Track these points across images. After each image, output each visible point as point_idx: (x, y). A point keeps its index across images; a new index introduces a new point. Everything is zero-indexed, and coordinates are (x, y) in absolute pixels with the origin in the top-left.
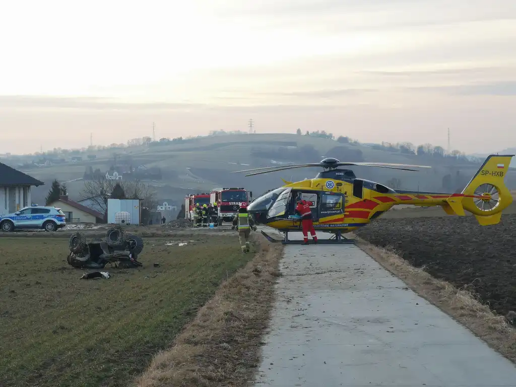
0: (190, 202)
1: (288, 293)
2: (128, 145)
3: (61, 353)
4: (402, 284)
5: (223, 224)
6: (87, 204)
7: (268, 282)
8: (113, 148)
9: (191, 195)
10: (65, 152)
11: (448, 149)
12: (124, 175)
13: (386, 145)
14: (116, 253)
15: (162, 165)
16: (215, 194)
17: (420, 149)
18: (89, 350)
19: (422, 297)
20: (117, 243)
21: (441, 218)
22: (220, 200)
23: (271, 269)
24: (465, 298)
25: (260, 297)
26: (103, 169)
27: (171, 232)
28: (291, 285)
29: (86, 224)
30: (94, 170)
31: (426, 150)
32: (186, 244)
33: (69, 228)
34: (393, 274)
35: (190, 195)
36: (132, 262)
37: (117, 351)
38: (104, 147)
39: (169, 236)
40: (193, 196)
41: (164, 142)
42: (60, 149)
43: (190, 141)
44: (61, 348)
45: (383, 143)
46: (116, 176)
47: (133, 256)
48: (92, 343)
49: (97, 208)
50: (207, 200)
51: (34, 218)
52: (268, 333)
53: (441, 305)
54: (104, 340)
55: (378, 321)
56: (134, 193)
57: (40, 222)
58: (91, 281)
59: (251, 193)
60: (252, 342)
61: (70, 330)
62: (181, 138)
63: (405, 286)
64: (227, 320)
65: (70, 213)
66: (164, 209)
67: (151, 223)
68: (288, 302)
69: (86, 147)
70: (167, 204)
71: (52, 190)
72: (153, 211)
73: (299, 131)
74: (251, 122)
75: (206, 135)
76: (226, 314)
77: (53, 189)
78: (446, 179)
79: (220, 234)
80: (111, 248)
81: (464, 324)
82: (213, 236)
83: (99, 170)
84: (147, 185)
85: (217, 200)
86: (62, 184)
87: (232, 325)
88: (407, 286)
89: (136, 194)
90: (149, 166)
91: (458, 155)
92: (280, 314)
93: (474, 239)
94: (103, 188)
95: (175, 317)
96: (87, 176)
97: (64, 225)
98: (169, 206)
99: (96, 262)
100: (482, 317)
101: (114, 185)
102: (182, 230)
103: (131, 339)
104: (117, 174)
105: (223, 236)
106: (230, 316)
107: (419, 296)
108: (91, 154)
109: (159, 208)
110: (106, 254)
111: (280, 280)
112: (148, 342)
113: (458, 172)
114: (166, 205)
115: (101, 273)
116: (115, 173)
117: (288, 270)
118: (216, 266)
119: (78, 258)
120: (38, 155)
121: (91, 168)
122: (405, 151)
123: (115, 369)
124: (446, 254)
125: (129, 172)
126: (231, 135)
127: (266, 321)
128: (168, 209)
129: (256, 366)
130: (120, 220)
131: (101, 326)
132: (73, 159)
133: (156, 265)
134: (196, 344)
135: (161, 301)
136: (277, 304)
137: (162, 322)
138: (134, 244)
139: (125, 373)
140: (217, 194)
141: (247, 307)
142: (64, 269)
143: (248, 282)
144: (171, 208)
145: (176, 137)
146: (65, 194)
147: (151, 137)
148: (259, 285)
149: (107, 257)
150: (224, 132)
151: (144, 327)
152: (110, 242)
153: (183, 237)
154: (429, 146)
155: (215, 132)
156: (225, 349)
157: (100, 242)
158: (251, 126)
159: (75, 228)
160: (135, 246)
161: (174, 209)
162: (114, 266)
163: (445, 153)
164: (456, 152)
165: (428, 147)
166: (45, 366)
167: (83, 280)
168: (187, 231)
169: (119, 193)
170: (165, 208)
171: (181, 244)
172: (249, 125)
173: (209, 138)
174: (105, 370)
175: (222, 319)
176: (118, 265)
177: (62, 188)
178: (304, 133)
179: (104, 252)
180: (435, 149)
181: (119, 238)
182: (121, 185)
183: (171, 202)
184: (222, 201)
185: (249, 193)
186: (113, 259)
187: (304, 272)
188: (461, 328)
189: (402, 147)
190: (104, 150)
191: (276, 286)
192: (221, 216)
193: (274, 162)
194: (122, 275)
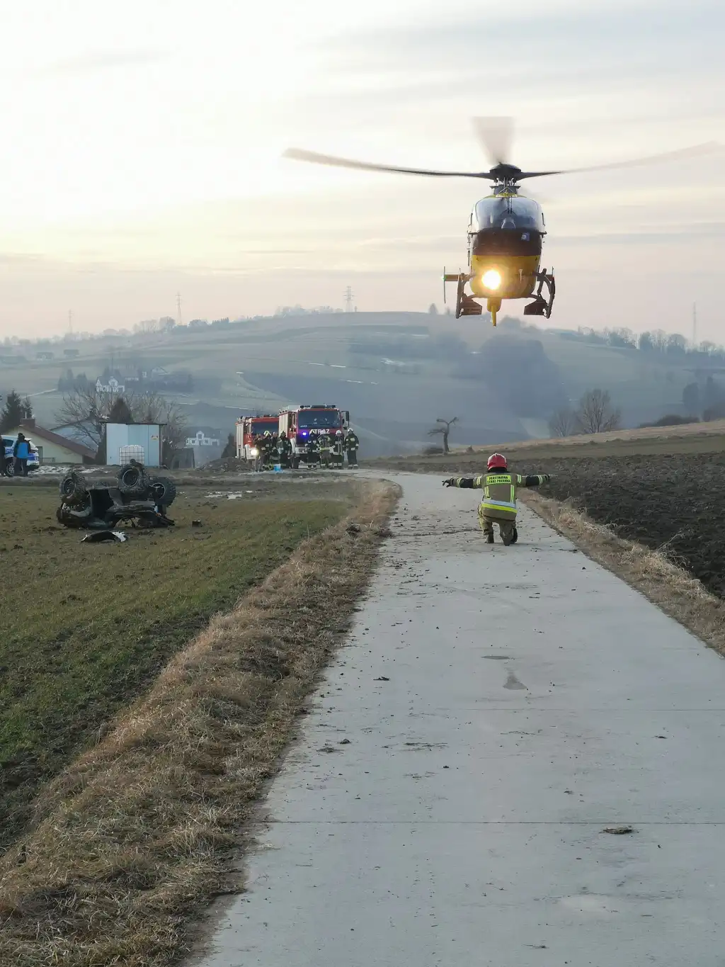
0: (245, 428)
1: (397, 558)
2: (133, 333)
3: (80, 625)
4: (570, 545)
5: (300, 467)
6: (69, 432)
7: (370, 543)
8: (108, 337)
9: (246, 418)
10: (25, 343)
11: (694, 339)
12: (128, 385)
13: (586, 333)
14: (134, 504)
15: (195, 367)
16: (287, 415)
17: (645, 340)
18: (117, 621)
19: (596, 560)
20: (134, 488)
21: (669, 456)
22: (295, 426)
23: (377, 528)
24: (657, 560)
25: (356, 562)
26: (92, 374)
27: (213, 478)
28: (404, 548)
29: (72, 465)
30: (75, 375)
31: (654, 341)
32: (240, 496)
33: (43, 472)
34: (560, 533)
35: (244, 418)
36: (159, 519)
37: (158, 622)
38: (92, 335)
39: (211, 483)
40: (250, 420)
41: (197, 327)
42: (14, 338)
43: (243, 324)
44: (77, 618)
45: (579, 329)
46: (115, 386)
47: (160, 510)
48: (120, 612)
49: (85, 440)
50: (274, 425)
52: (364, 600)
53: (618, 569)
54: (136, 610)
55: (520, 587)
56: (146, 415)
58: (99, 546)
60: (344, 607)
61: (85, 601)
62: (227, 320)
63: (574, 547)
64: (307, 584)
66: (197, 443)
67: (177, 465)
68: (397, 567)
69: (62, 335)
70: (203, 435)
71: (6, 409)
72: (179, 446)
73: (433, 307)
74: (349, 291)
75: (270, 313)
76: (305, 577)
77: (8, 407)
78: (690, 392)
79: (296, 481)
80: (126, 497)
81: (640, 590)
82: (285, 484)
83: (85, 376)
84: (169, 401)
85: (290, 425)
86: (23, 398)
87: (315, 591)
88: (577, 548)
89: (150, 416)
90: (171, 369)
91: (710, 350)
92: (383, 581)
93: (714, 489)
94: (95, 407)
95: (233, 587)
96: (62, 387)
97: (37, 467)
98: (207, 439)
99: (102, 518)
100: (669, 582)
101: (114, 401)
102: (233, 475)
103: (174, 609)
104: (116, 384)
105: (301, 484)
106: (312, 581)
107: (591, 559)
108: (70, 347)
109: (190, 441)
110: (117, 506)
111: (389, 541)
112: (197, 614)
113: (710, 379)
114: (200, 436)
115: (114, 533)
116: (114, 380)
117: (402, 528)
118: (289, 525)
119: (73, 512)
121: (70, 372)
122: (618, 341)
123: (156, 642)
124: (661, 510)
125: (137, 379)
126: (315, 315)
127: (363, 588)
128: (204, 443)
129: (346, 631)
130: (128, 458)
131: (129, 596)
132: (39, 356)
133: (196, 524)
134: (266, 608)
135: (209, 568)
136: (381, 570)
137: (214, 591)
138: (161, 490)
139: (171, 645)
140: (290, 415)
141: (337, 571)
142: (53, 529)
143: (339, 544)
144: (211, 441)
145: (218, 318)
146: (29, 415)
147: (174, 317)
148: (355, 547)
149: (120, 510)
150: (303, 310)
151: (190, 598)
152: (124, 487)
153: (235, 486)
154: (660, 333)
155: (286, 309)
156: (305, 613)
157: (108, 487)
158: (349, 299)
159: (54, 472)
160: (163, 493)
161: (215, 443)
162: (130, 525)
163: (689, 347)
164: (707, 344)
165: (660, 336)
166: (62, 637)
167: (84, 544)
168: (241, 476)
169: (121, 413)
170: (200, 442)
171: (232, 497)
172: (346, 297)
173: (275, 319)
174: (144, 642)
175: (300, 583)
176: (136, 525)
177: (25, 406)
179: (115, 502)
180: (670, 338)
181: (139, 480)
182: (125, 400)
183: (210, 432)
184: (300, 428)
185: (344, 413)
186: (129, 515)
187: (427, 532)
188: (635, 594)
189: (613, 335)
190: (93, 340)
191: (381, 549)
192: (297, 452)
193: (389, 362)
194: (143, 537)
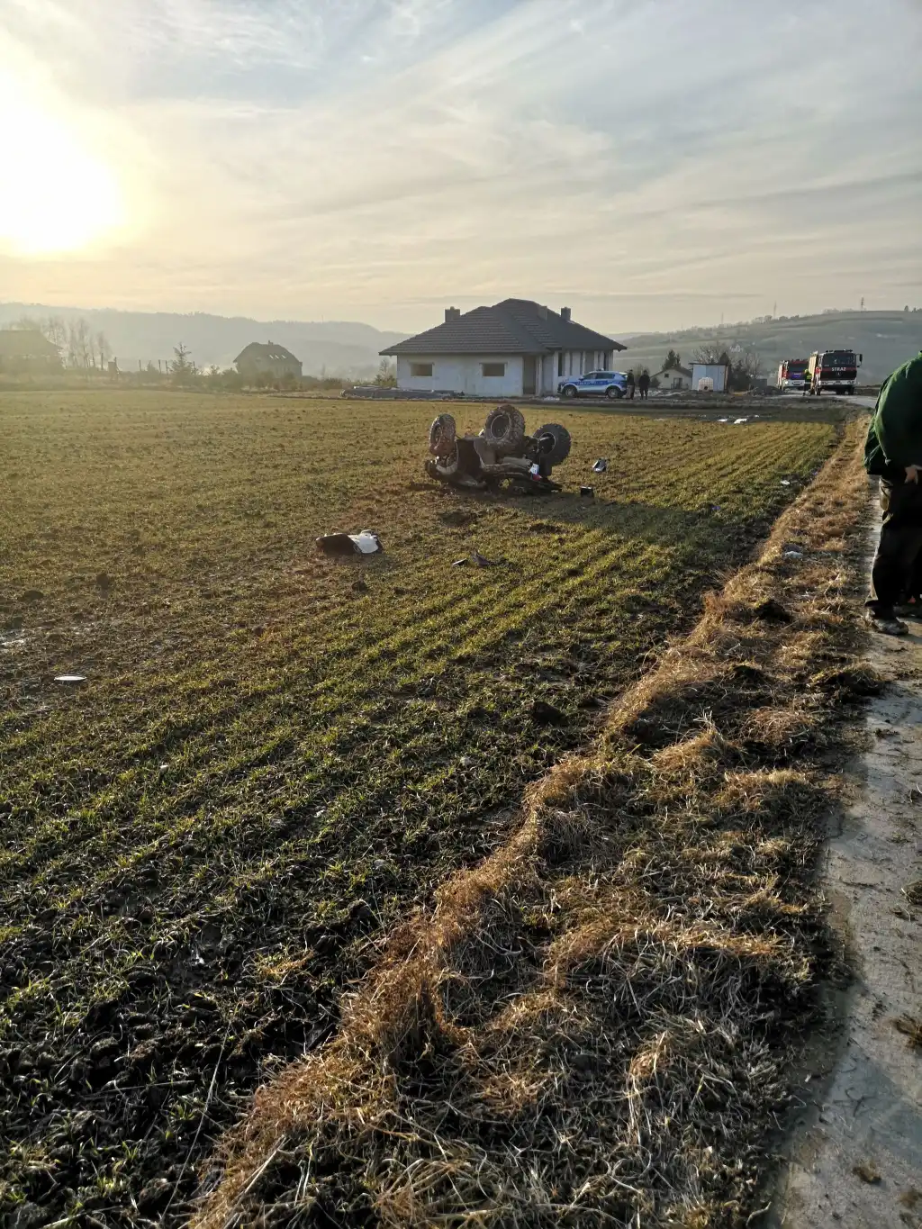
2: (751, 323)
14: (502, 463)
16: (815, 358)
20: (502, 441)
22: (820, 366)
32: (745, 420)
40: (787, 362)
41: (782, 320)
43: (806, 318)
47: (541, 471)
51: (598, 384)
57: (604, 388)
59: (861, 356)
65: (680, 379)
69: (717, 325)
75: (821, 313)
85: (817, 365)
90: (766, 340)
110: (482, 464)
119: (439, 468)
120: (678, 333)
130: (703, 387)
138: (551, 442)
140: (818, 357)
147: (773, 315)
152: (491, 440)
158: (862, 305)
160: (553, 447)
171: (738, 421)
172: (860, 304)
178: (911, 309)
179: (481, 459)
181: (508, 431)
185: (858, 357)
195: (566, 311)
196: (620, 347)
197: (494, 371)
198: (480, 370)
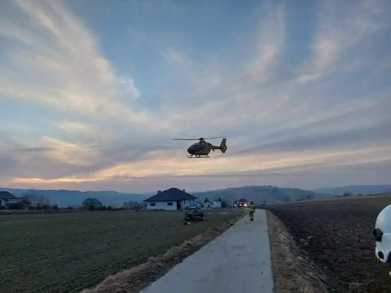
57: (195, 207)
65: (209, 205)
195: (184, 190)
196: (197, 198)
197: (170, 204)
198: (167, 204)
